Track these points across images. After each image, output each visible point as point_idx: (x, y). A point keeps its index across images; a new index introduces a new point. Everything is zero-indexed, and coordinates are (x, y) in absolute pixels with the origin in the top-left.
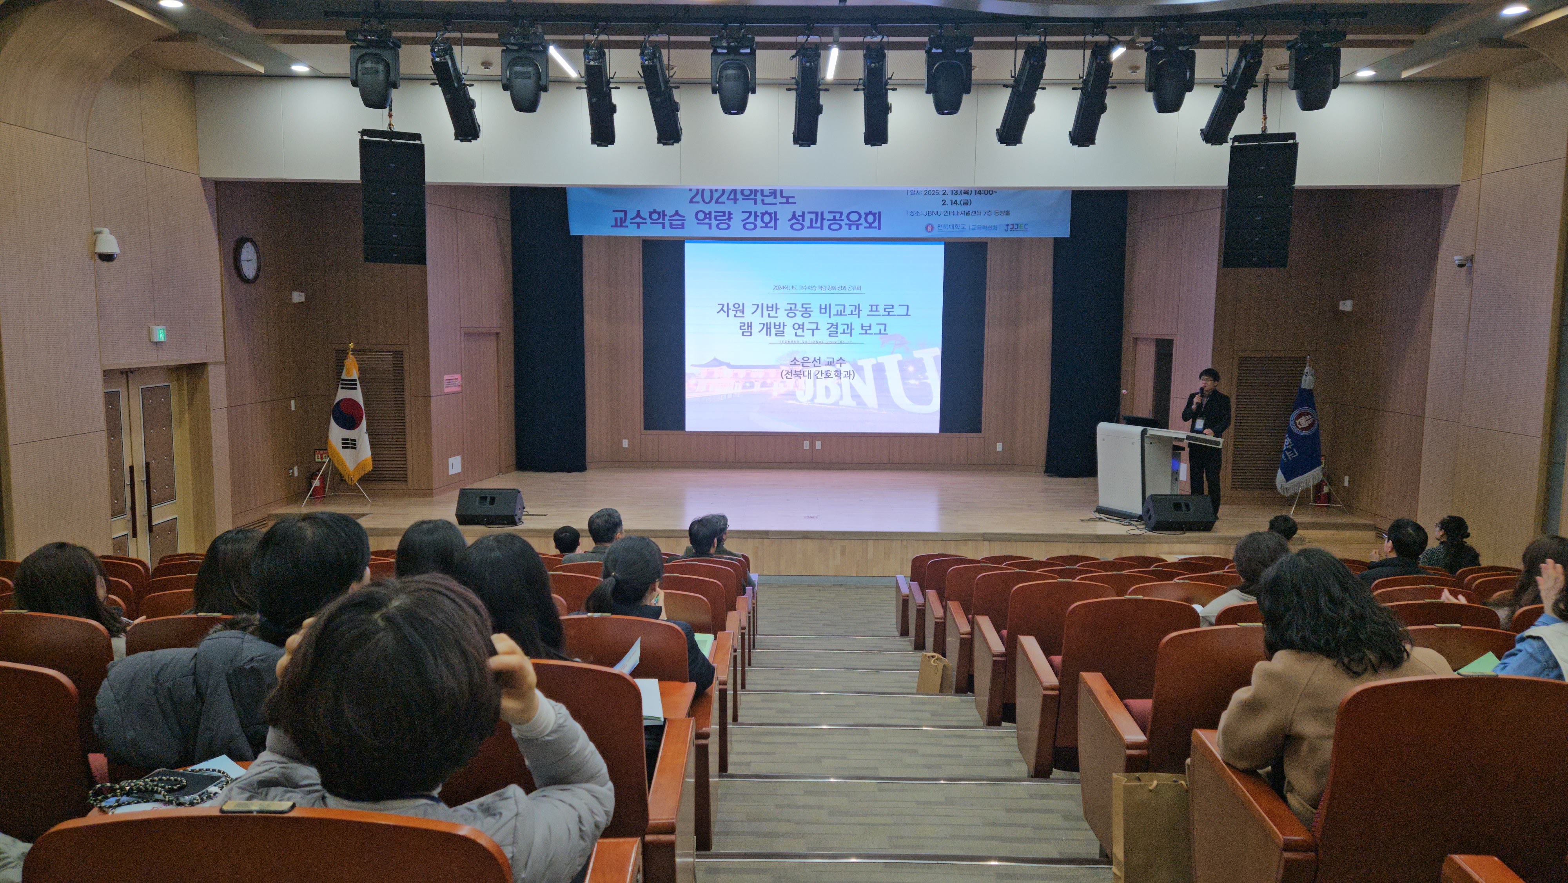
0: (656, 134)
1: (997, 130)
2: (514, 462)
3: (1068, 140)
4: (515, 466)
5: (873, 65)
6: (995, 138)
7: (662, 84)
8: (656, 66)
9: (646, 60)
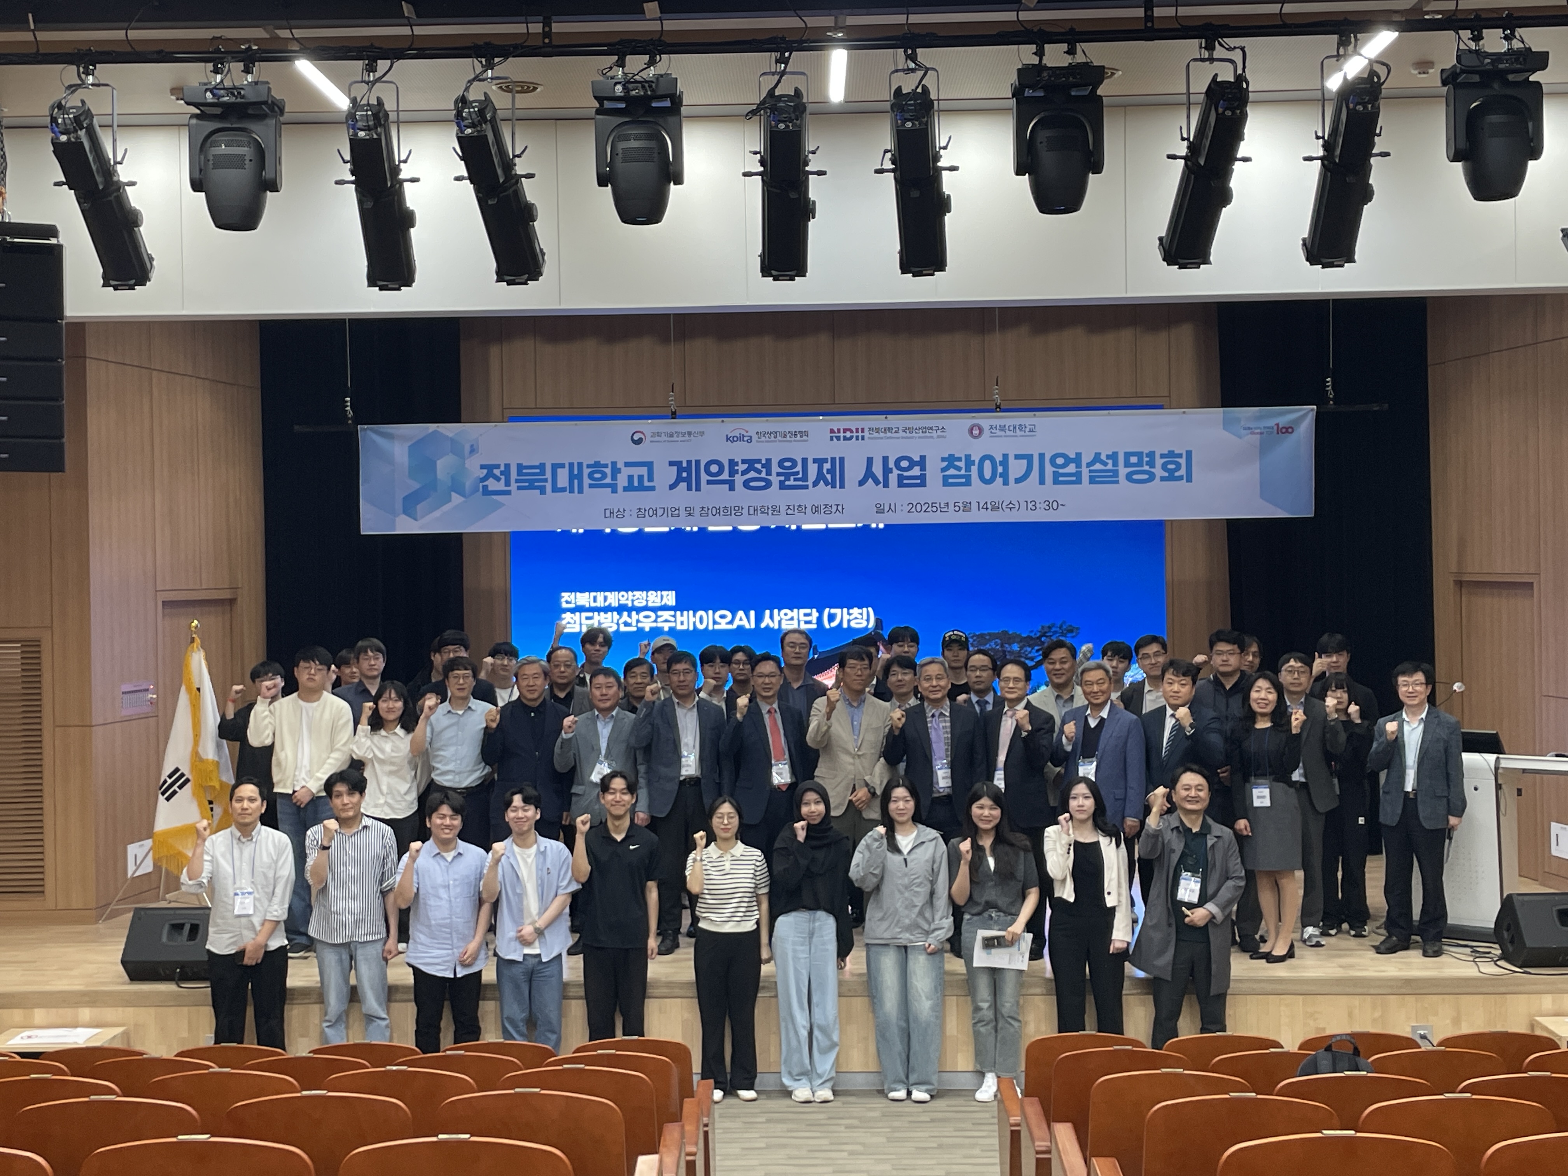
0: (494, 265)
1: (1161, 239)
3: (1301, 255)
5: (909, 125)
6: (1157, 255)
7: (499, 171)
8: (486, 138)
9: (467, 127)
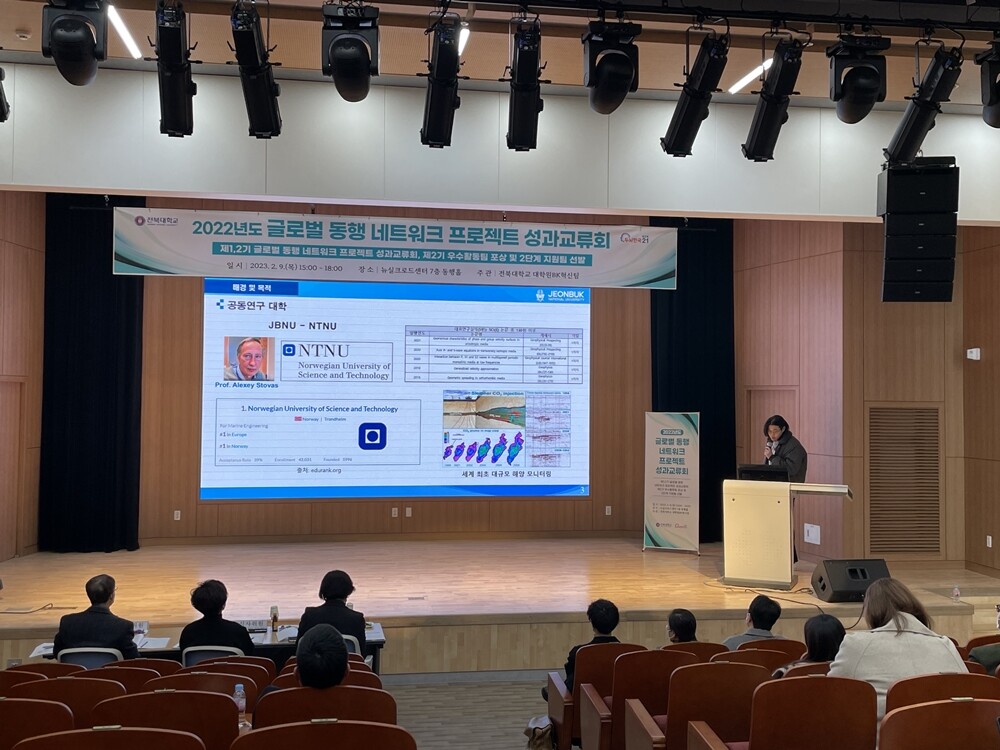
2: (36, 542)
3: (741, 154)
4: (36, 547)
6: (659, 147)
7: (259, 58)
8: (252, 33)
9: (240, 25)
